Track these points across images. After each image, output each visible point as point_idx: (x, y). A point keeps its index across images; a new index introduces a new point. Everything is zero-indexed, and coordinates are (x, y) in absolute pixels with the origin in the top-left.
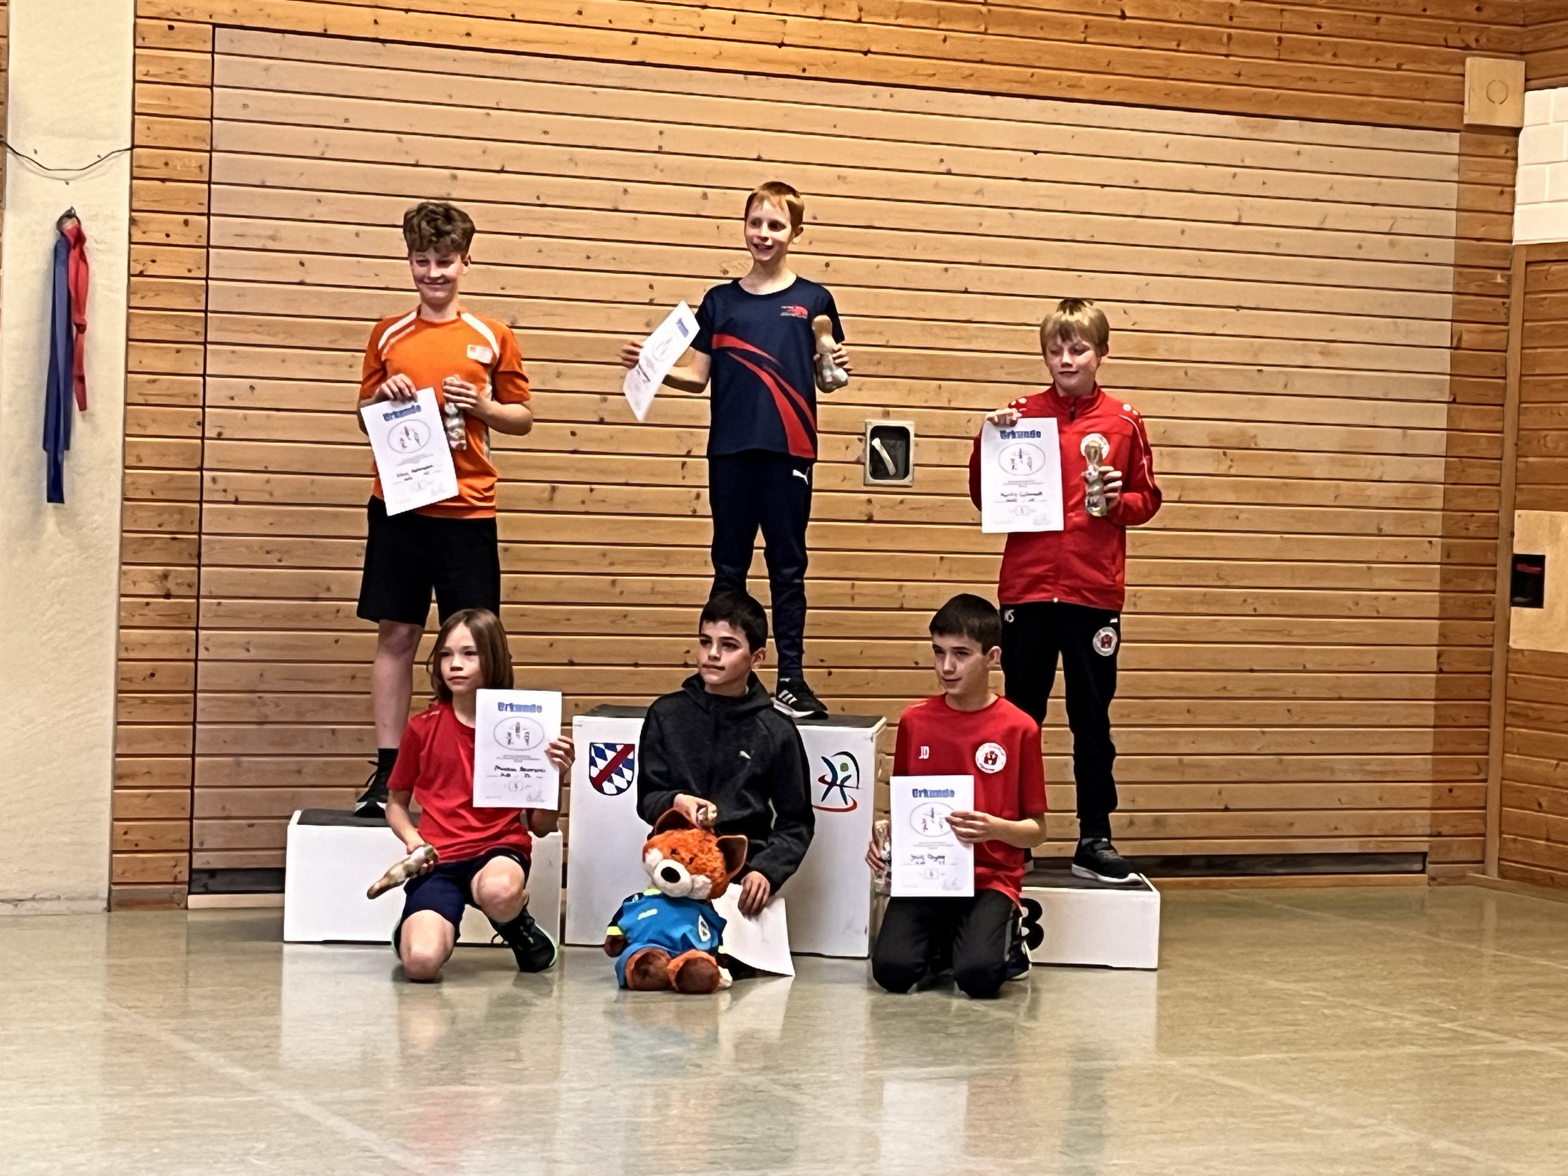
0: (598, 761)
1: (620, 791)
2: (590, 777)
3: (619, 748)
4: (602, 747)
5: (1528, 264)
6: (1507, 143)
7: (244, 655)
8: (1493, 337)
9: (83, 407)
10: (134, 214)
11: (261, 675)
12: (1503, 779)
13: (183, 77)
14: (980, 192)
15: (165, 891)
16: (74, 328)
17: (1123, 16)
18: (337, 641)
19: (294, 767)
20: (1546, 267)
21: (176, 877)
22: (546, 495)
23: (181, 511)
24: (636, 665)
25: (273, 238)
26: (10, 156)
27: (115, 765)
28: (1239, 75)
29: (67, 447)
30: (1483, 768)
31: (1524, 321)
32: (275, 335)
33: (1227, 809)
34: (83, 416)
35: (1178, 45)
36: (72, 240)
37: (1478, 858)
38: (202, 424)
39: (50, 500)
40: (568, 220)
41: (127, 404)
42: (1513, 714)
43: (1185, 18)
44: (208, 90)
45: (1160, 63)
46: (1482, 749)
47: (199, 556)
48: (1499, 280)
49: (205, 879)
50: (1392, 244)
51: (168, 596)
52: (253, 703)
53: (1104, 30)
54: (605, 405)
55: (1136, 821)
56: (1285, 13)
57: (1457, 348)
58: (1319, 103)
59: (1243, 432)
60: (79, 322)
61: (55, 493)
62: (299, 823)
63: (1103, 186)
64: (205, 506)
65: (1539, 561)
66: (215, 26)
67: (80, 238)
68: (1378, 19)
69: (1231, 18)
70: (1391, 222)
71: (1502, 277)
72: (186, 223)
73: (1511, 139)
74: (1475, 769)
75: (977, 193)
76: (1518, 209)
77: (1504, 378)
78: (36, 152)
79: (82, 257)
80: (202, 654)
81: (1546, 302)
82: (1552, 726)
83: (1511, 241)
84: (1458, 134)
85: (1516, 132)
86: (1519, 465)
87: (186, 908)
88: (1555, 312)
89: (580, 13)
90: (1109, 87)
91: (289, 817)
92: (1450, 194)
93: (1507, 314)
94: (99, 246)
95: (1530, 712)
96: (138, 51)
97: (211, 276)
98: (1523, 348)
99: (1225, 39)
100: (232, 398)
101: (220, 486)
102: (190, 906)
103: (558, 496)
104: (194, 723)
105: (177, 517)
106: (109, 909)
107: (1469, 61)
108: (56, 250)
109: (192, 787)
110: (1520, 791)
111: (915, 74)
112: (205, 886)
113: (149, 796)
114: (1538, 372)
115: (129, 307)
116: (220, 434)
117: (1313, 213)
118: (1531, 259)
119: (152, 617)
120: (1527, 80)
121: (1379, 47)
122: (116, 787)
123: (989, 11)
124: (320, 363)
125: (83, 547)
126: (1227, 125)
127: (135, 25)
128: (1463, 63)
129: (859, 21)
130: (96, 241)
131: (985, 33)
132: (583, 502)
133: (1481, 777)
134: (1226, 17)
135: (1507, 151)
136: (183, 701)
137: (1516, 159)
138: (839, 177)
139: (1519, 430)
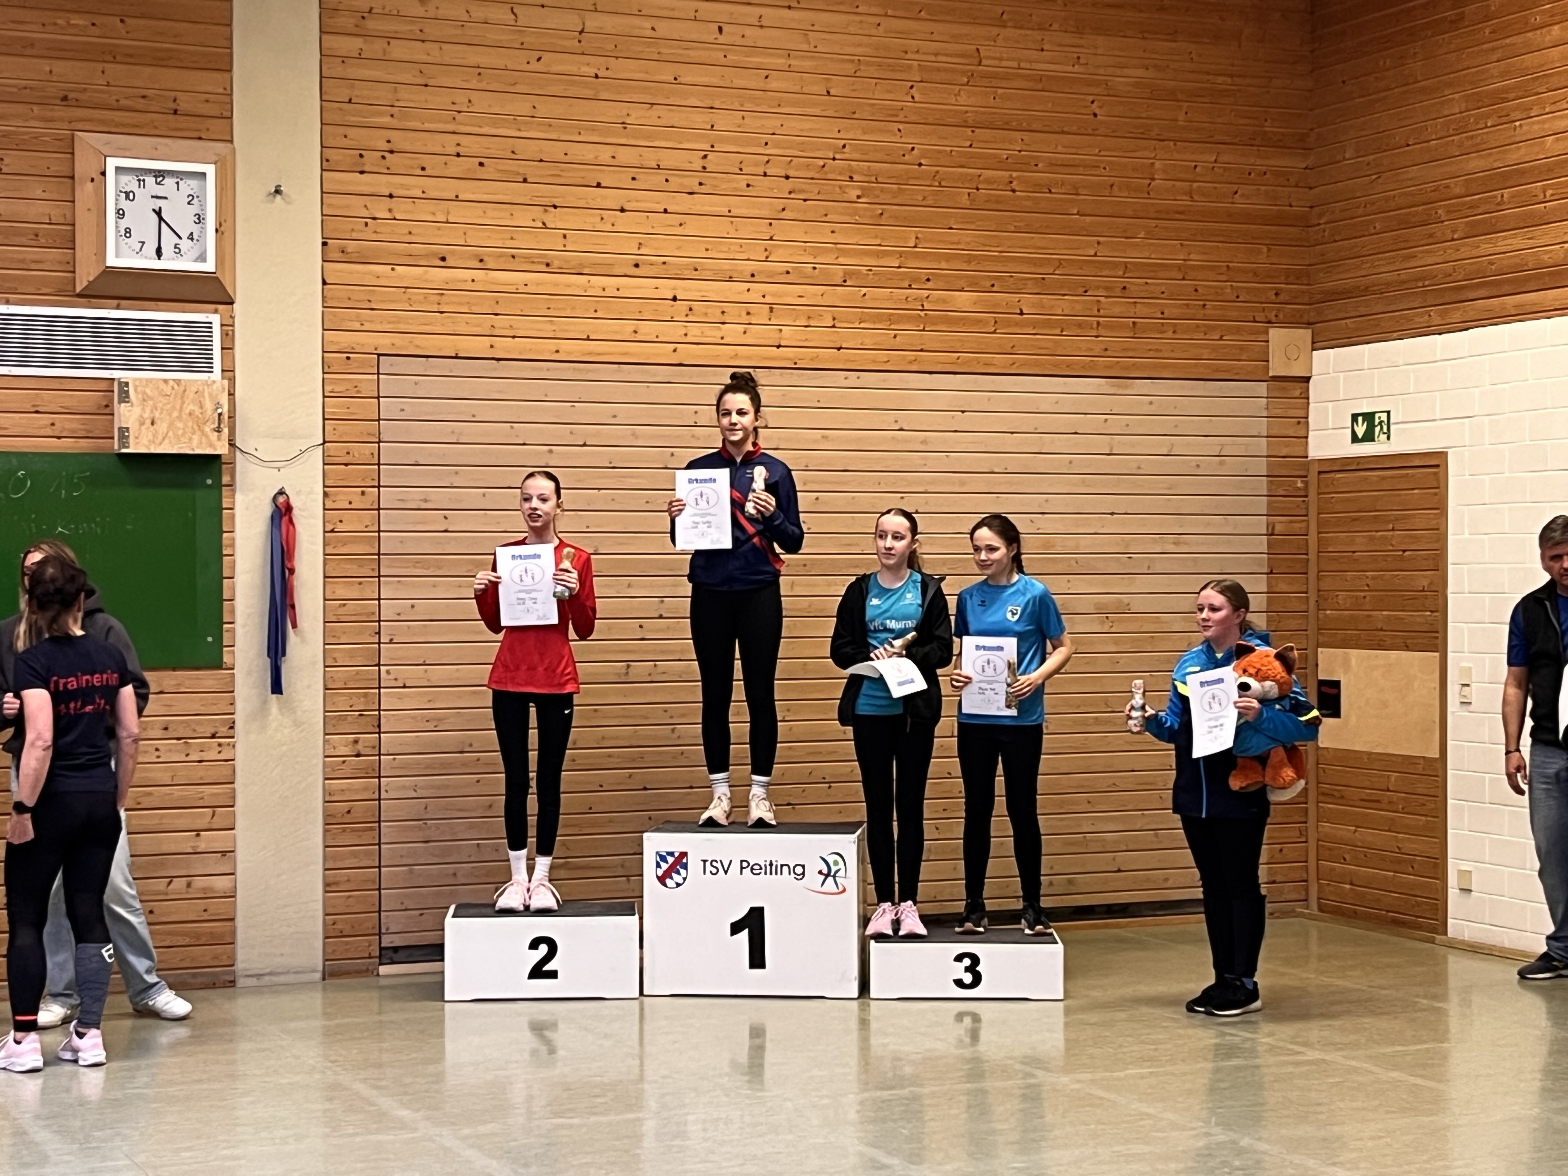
0: (662, 864)
1: (678, 885)
2: (657, 877)
3: (676, 855)
4: (665, 854)
5: (1320, 473)
6: (1301, 388)
7: (414, 795)
8: (1296, 525)
9: (294, 626)
10: (326, 489)
11: (426, 808)
12: (1318, 840)
13: (358, 392)
14: (924, 442)
15: (363, 964)
16: (287, 572)
17: (1022, 313)
18: (478, 781)
19: (452, 872)
20: (1332, 475)
21: (370, 954)
22: (624, 671)
23: (366, 695)
24: (691, 787)
25: (426, 501)
26: (238, 453)
27: (324, 876)
28: (1106, 350)
29: (284, 654)
30: (1304, 833)
31: (1319, 514)
32: (428, 569)
33: (1119, 871)
34: (295, 632)
35: (1062, 331)
36: (283, 510)
37: (1303, 897)
38: (379, 633)
39: (273, 692)
40: (632, 477)
41: (325, 622)
42: (1323, 794)
43: (1066, 312)
44: (376, 400)
45: (1050, 345)
46: (1303, 820)
47: (379, 726)
48: (1299, 485)
49: (390, 954)
50: (1221, 463)
51: (358, 755)
52: (420, 828)
53: (1009, 323)
54: (663, 605)
55: (1055, 883)
56: (1138, 305)
57: (1272, 534)
58: (1165, 367)
59: (1120, 601)
60: (289, 566)
61: (277, 687)
62: (454, 916)
63: (1012, 433)
64: (382, 690)
65: (1336, 684)
66: (379, 355)
67: (289, 508)
68: (1204, 305)
69: (1099, 311)
70: (1219, 448)
71: (1302, 481)
72: (363, 493)
73: (1305, 384)
74: (1298, 834)
75: (922, 443)
76: (1311, 433)
77: (1307, 554)
78: (256, 450)
79: (291, 521)
80: (384, 795)
81: (1333, 500)
82: (1351, 803)
83: (1307, 457)
84: (1265, 383)
85: (1307, 379)
86: (1320, 616)
87: (378, 975)
88: (1338, 507)
89: (635, 332)
90: (1014, 363)
91: (448, 908)
92: (1262, 426)
93: (1307, 509)
94: (303, 514)
95: (1335, 793)
96: (326, 376)
97: (382, 529)
98: (1319, 533)
99: (1095, 326)
100: (399, 614)
101: (392, 677)
102: (381, 973)
103: (630, 670)
104: (379, 844)
105: (362, 699)
106: (324, 979)
107: (1272, 331)
108: (272, 517)
109: (379, 889)
110: (1330, 849)
111: (874, 361)
112: (391, 958)
113: (349, 897)
114: (1330, 549)
115: (325, 554)
116: (391, 640)
117: (1162, 445)
118: (1321, 470)
119: (347, 771)
120: (1313, 343)
121: (1204, 325)
122: (326, 892)
123: (926, 314)
124: (460, 586)
125: (297, 724)
126: (1100, 385)
127: (323, 357)
128: (1267, 333)
129: (834, 326)
130: (299, 509)
131: (923, 330)
132: (650, 675)
133: (1303, 839)
134: (1095, 310)
135: (1301, 394)
136: (371, 829)
137: (1308, 398)
138: (823, 437)
139: (1319, 591)
